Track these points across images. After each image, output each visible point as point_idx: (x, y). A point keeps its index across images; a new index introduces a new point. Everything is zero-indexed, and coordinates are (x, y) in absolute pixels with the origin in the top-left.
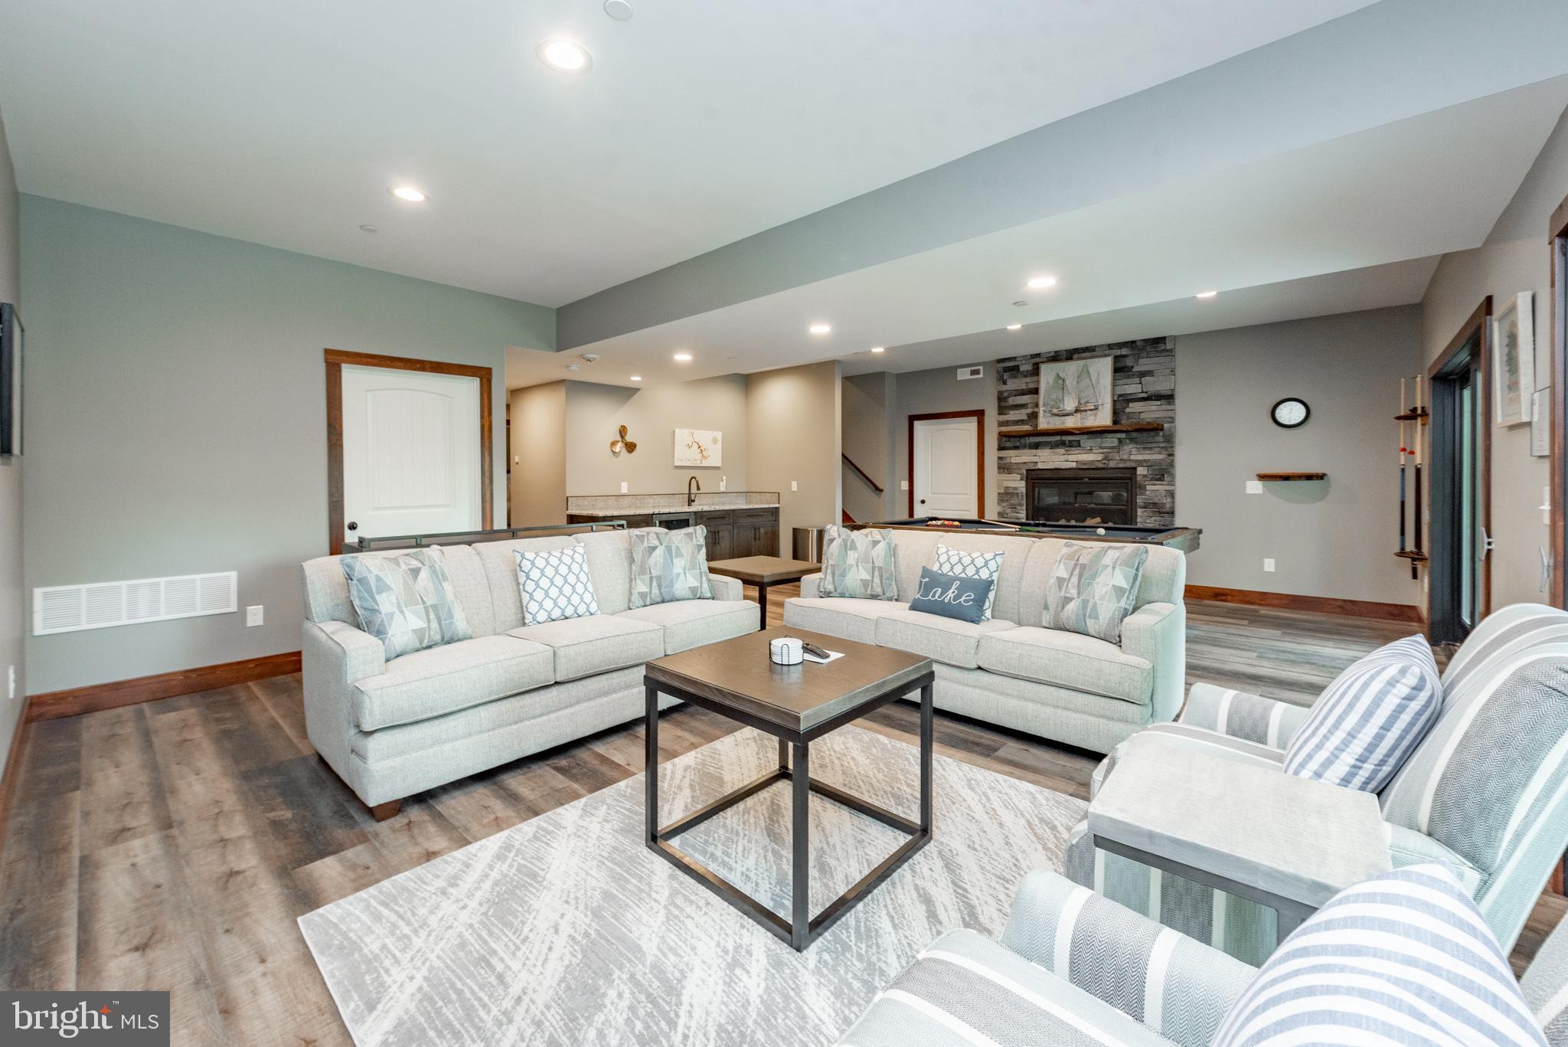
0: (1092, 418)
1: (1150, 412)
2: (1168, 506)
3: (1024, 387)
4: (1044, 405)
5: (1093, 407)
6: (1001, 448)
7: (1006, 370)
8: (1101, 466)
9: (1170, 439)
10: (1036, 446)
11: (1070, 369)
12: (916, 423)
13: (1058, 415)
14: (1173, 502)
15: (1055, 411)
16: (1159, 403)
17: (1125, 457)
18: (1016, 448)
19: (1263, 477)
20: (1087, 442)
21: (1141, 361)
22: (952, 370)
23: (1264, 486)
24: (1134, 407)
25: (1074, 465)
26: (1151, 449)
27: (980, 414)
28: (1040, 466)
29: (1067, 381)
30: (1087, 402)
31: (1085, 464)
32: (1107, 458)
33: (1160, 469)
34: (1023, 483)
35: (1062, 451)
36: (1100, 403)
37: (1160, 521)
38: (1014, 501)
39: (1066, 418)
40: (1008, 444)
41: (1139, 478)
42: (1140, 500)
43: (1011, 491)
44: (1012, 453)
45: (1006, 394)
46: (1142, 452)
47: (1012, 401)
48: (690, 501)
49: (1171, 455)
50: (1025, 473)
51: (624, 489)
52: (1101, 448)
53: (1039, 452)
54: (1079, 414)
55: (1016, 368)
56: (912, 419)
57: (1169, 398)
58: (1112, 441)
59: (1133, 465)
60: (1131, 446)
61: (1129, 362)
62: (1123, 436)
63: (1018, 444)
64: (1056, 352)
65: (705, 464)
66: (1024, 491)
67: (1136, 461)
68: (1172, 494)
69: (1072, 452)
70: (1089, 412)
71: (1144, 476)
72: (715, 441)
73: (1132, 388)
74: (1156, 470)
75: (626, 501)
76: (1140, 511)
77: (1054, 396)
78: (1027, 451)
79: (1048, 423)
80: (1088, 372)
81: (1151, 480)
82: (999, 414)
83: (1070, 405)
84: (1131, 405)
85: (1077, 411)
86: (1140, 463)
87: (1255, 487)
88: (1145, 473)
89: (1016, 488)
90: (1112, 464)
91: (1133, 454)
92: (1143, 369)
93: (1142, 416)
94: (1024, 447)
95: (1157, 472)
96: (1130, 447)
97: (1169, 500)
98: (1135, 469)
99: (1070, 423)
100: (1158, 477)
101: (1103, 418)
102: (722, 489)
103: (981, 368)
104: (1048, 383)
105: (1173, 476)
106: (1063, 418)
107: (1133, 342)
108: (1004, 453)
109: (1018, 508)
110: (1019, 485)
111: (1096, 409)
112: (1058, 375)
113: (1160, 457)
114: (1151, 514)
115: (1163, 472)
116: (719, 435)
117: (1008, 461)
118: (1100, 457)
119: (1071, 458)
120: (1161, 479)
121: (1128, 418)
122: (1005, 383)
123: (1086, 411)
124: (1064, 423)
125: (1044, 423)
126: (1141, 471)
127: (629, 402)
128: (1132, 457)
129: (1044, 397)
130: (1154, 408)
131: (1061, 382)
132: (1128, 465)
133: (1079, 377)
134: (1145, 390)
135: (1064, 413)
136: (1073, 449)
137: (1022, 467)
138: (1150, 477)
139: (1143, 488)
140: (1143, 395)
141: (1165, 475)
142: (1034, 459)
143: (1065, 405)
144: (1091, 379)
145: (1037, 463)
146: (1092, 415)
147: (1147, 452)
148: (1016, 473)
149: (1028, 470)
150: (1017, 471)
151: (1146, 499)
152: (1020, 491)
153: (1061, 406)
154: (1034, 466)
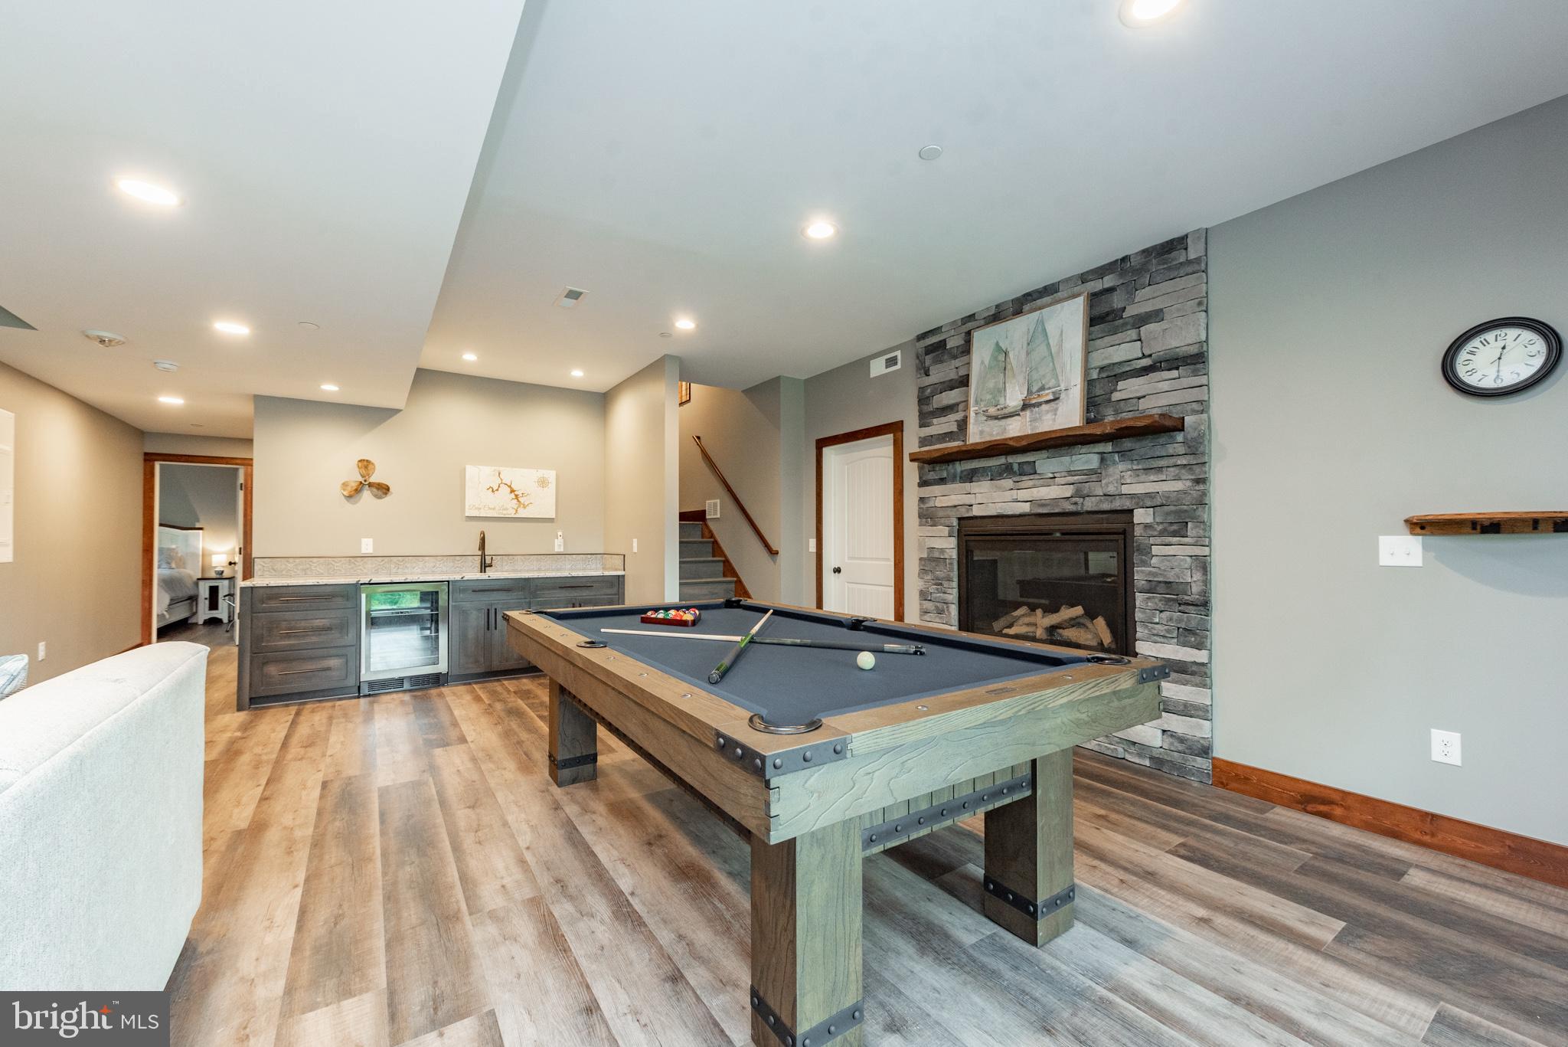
0: (1049, 416)
1: (1158, 395)
2: (1195, 589)
3: (951, 375)
5: (1051, 397)
6: (924, 482)
7: (928, 350)
8: (1072, 508)
9: (1197, 452)
10: (970, 477)
11: (1017, 329)
12: (826, 451)
13: (996, 418)
14: (1206, 582)
15: (992, 411)
16: (1175, 373)
17: (1111, 489)
18: (942, 481)
19: (1420, 526)
20: (1046, 464)
21: (1140, 294)
22: (863, 363)
23: (1425, 547)
24: (1129, 388)
25: (1026, 508)
26: (1160, 469)
27: (895, 428)
28: (976, 511)
29: (1011, 355)
30: (1042, 388)
31: (1043, 505)
32: (1078, 494)
33: (1178, 513)
34: (952, 543)
35: (1008, 483)
36: (1064, 386)
37: (1180, 620)
38: (941, 572)
39: (1009, 420)
40: (932, 476)
41: (1138, 531)
42: (1140, 576)
43: (936, 555)
44: (937, 489)
45: (929, 392)
46: (1143, 478)
47: (937, 401)
48: (484, 566)
49: (1202, 481)
50: (955, 523)
51: (367, 546)
52: (1070, 473)
53: (974, 486)
54: (1028, 413)
55: (942, 345)
56: (822, 444)
57: (1195, 360)
58: (1087, 459)
59: (1127, 504)
60: (1121, 467)
61: (1117, 301)
62: (1108, 447)
63: (945, 474)
64: (997, 306)
65: (522, 513)
66: (954, 554)
67: (1132, 496)
68: (1203, 565)
69: (1022, 485)
70: (1044, 407)
71: (1147, 526)
72: (543, 483)
73: (1123, 351)
74: (1168, 514)
75: (370, 564)
76: (1140, 598)
77: (991, 384)
78: (957, 485)
79: (983, 432)
80: (1044, 330)
81: (1161, 534)
82: (921, 426)
83: (1014, 398)
84: (1121, 385)
85: (1025, 406)
86: (1141, 500)
88: (1149, 520)
89: (942, 551)
90: (1089, 504)
91: (1127, 482)
92: (1146, 308)
93: (1143, 405)
94: (952, 479)
95: (1171, 519)
96: (1120, 469)
97: (1198, 576)
98: (1131, 511)
99: (1015, 429)
100: (1175, 527)
101: (1069, 415)
102: (557, 550)
103: (898, 353)
104: (982, 362)
105: (1205, 526)
106: (1003, 422)
107: (1124, 262)
108: (927, 491)
109: (946, 584)
110: (949, 546)
111: (1056, 399)
112: (997, 344)
113: (1178, 486)
114: (1161, 606)
115: (1186, 518)
116: (551, 475)
117: (931, 504)
118: (1068, 491)
119: (1023, 494)
120: (1181, 533)
121: (1117, 412)
122: (927, 373)
123: (1039, 404)
124: (1005, 430)
125: (978, 433)
126: (1141, 516)
127: (379, 427)
128: (1125, 489)
129: (977, 389)
130: (1165, 386)
131: (1002, 357)
132: (1117, 504)
133: (1028, 344)
134: (1147, 353)
135: (1006, 411)
136: (1024, 478)
137: (949, 512)
138: (1160, 527)
139: (1147, 551)
140: (1146, 362)
141: (1190, 524)
142: (967, 499)
143: (1007, 398)
144: (1048, 344)
145: (972, 505)
146: (1048, 412)
147: (1152, 478)
148: (941, 525)
149: (960, 519)
150: (942, 520)
151: (1150, 573)
152: (947, 556)
153: (1002, 401)
154: (968, 511)
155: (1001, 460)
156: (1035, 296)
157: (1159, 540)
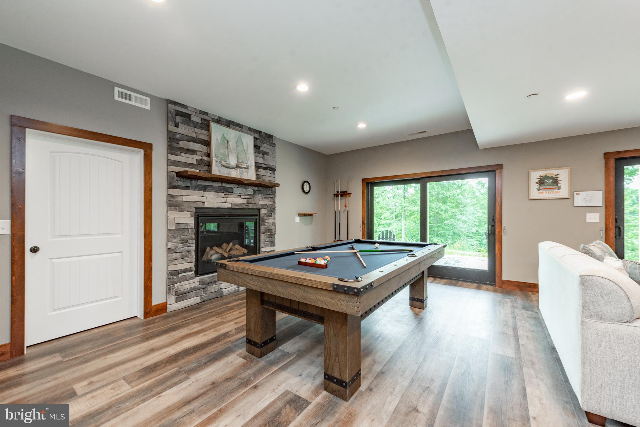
0: (246, 173)
1: (267, 177)
2: (273, 231)
3: (194, 135)
4: (216, 156)
5: (246, 167)
6: (171, 186)
7: (178, 113)
8: (246, 207)
10: (204, 189)
11: (232, 134)
13: (226, 167)
14: (275, 228)
15: (223, 163)
16: (270, 172)
17: (257, 202)
18: (187, 188)
19: (300, 215)
20: (238, 190)
23: (300, 219)
24: (262, 172)
25: (229, 206)
26: (267, 198)
27: (147, 148)
28: (207, 205)
29: (230, 143)
30: (242, 162)
31: (237, 205)
32: (247, 202)
34: (192, 220)
35: (222, 194)
36: (249, 164)
37: (272, 240)
38: (185, 236)
39: (231, 170)
40: (180, 184)
41: (262, 215)
42: (262, 228)
43: (182, 227)
44: (184, 192)
45: (178, 136)
46: (264, 200)
47: (182, 144)
49: (274, 202)
50: (194, 209)
52: (245, 195)
53: (206, 194)
54: (238, 169)
55: (188, 116)
57: (273, 170)
58: (250, 191)
59: (260, 207)
60: (260, 195)
61: (259, 143)
62: (255, 188)
63: (189, 185)
64: (219, 117)
66: (193, 226)
67: (262, 205)
68: (274, 224)
69: (229, 196)
70: (244, 169)
71: (265, 214)
73: (261, 161)
74: (269, 210)
77: (222, 151)
78: (196, 192)
79: (219, 171)
80: (242, 142)
81: (268, 216)
82: (169, 152)
83: (233, 162)
84: (261, 170)
85: (237, 167)
86: (264, 206)
87: (298, 219)
88: (266, 212)
89: (187, 224)
90: (251, 206)
91: (260, 200)
92: (265, 150)
93: (264, 178)
95: (270, 212)
96: (259, 196)
98: (259, 210)
99: (234, 174)
100: (270, 214)
101: (250, 175)
103: (148, 99)
104: (217, 140)
105: (275, 213)
106: (229, 170)
107: (260, 132)
108: (173, 192)
109: (190, 242)
110: (189, 221)
111: (248, 168)
112: (223, 135)
113: (271, 203)
114: (268, 237)
115: (272, 211)
117: (180, 199)
118: (245, 201)
119: (229, 200)
120: (271, 216)
121: (260, 178)
122: (177, 126)
123: (242, 168)
124: (230, 173)
125: (217, 170)
126: (263, 211)
128: (260, 203)
129: (215, 150)
130: (269, 175)
131: (226, 142)
132: (258, 207)
133: (236, 142)
134: (265, 163)
135: (229, 165)
136: (229, 194)
137: (192, 205)
138: (267, 214)
139: (264, 221)
140: (264, 166)
141: (273, 214)
142: (203, 199)
143: (230, 161)
144: (243, 147)
145: (204, 202)
146: (245, 172)
147: (266, 200)
148: (186, 211)
149: (196, 208)
150: (187, 209)
151: (266, 228)
152: (189, 227)
153: (227, 160)
154: (203, 205)
155: (220, 184)
156: (235, 124)
157: (268, 218)
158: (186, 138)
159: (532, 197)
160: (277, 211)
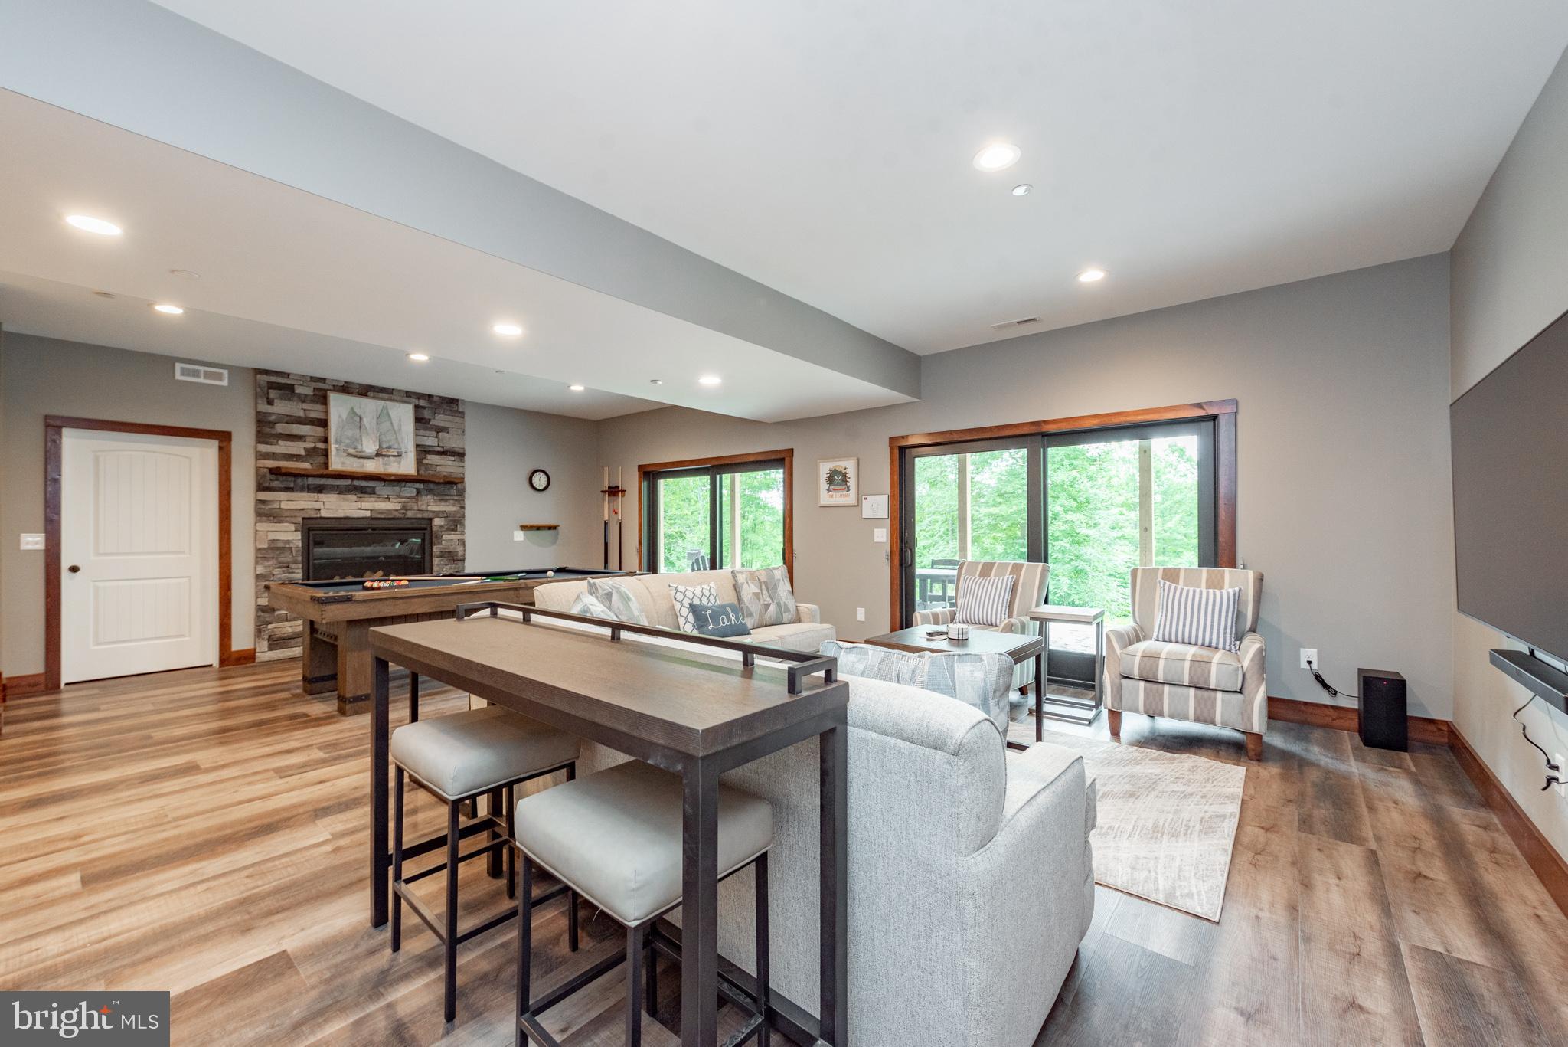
0: (396, 464)
1: (445, 466)
2: (460, 554)
3: (301, 414)
4: (337, 442)
5: (396, 454)
6: (261, 487)
7: (272, 386)
8: (400, 516)
9: (461, 493)
10: (320, 489)
11: (369, 406)
12: (66, 432)
13: (355, 456)
14: (464, 550)
15: (351, 451)
16: (453, 459)
17: (423, 507)
18: (288, 489)
19: (524, 528)
20: (385, 490)
21: (438, 417)
22: (169, 362)
23: (524, 535)
24: (432, 459)
25: (368, 514)
26: (446, 501)
27: (224, 438)
28: (324, 514)
29: (365, 420)
30: (390, 447)
31: (381, 513)
32: (404, 508)
33: (455, 521)
34: (298, 536)
35: (353, 497)
36: (403, 450)
37: (455, 568)
38: (286, 558)
39: (366, 460)
40: (276, 484)
41: (435, 529)
42: (436, 549)
43: (280, 545)
44: (282, 495)
45: (273, 418)
46: (438, 503)
47: (280, 428)
49: (463, 507)
50: (300, 520)
52: (399, 496)
53: (323, 497)
54: (380, 459)
55: (290, 388)
56: (57, 423)
57: (461, 455)
58: (410, 490)
59: (431, 516)
60: (429, 497)
61: (426, 414)
62: (421, 486)
63: (292, 485)
64: (346, 382)
66: (300, 544)
67: (434, 512)
68: (463, 543)
69: (366, 500)
70: (391, 458)
71: (441, 526)
73: (430, 441)
74: (451, 520)
76: (436, 561)
77: (350, 433)
78: (305, 494)
79: (343, 463)
80: (389, 417)
81: (448, 529)
82: (259, 442)
83: (369, 447)
84: (429, 456)
85: (378, 455)
86: (437, 514)
87: (519, 536)
88: (441, 523)
89: (288, 542)
90: (410, 514)
91: (431, 505)
92: (441, 424)
93: (438, 469)
94: (302, 489)
95: (451, 523)
97: (462, 548)
98: (431, 520)
99: (372, 467)
100: (453, 527)
101: (407, 466)
103: (225, 372)
104: (340, 417)
105: (463, 525)
106: (362, 460)
107: (430, 396)
108: (265, 496)
109: (293, 566)
110: (291, 535)
111: (399, 456)
112: (352, 409)
113: (454, 509)
114: (448, 561)
115: (456, 523)
117: (276, 506)
118: (398, 507)
119: (365, 505)
120: (455, 530)
121: (427, 469)
122: (270, 402)
123: (389, 456)
124: (363, 466)
125: (337, 463)
126: (437, 521)
128: (430, 508)
129: (337, 431)
130: (450, 463)
131: (357, 419)
132: (426, 515)
133: (378, 418)
134: (441, 445)
135: (363, 454)
136: (367, 496)
137: (296, 514)
138: (446, 527)
139: (439, 537)
140: (439, 449)
141: (458, 526)
142: (317, 505)
143: (364, 445)
144: (392, 423)
145: (320, 510)
146: (394, 462)
147: (443, 504)
148: (287, 522)
149: (304, 519)
150: (288, 519)
151: (443, 548)
152: (291, 545)
153: (359, 447)
154: (317, 514)
155: (349, 482)
156: (377, 390)
157: (446, 533)
158: (286, 419)
159: (823, 503)
160: (467, 522)
